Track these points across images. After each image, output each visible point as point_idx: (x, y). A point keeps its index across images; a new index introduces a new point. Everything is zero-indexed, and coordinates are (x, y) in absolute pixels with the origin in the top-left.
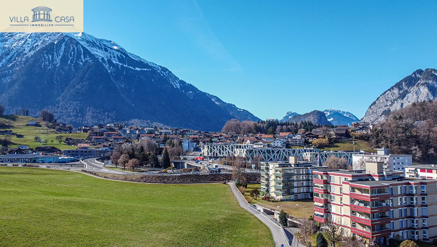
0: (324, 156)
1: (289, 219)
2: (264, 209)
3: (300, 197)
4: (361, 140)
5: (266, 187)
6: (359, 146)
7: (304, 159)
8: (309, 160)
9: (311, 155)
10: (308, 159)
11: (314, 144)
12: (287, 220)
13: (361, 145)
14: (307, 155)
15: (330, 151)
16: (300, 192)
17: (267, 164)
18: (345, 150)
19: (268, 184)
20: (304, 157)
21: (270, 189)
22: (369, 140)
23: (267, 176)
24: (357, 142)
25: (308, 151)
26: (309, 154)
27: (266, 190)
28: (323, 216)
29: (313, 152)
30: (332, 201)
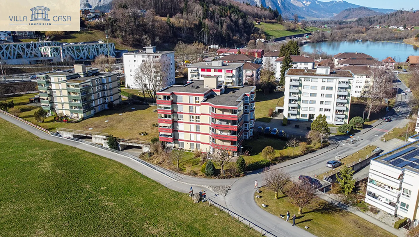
0: (66, 49)
1: (121, 143)
2: (73, 135)
3: (98, 109)
4: (97, 29)
5: (50, 105)
6: (96, 36)
7: (42, 54)
8: (50, 56)
9: (52, 49)
10: (48, 54)
11: (48, 35)
12: (118, 144)
13: (98, 35)
14: (46, 49)
15: (69, 43)
16: (97, 105)
17: (47, 77)
18: (85, 41)
19: (51, 101)
20: (42, 52)
21: (56, 106)
22: (104, 30)
23: (49, 90)
24: (93, 31)
25: (46, 45)
26: (49, 48)
27: (50, 108)
28: (171, 136)
29: (52, 45)
30: (178, 119)
